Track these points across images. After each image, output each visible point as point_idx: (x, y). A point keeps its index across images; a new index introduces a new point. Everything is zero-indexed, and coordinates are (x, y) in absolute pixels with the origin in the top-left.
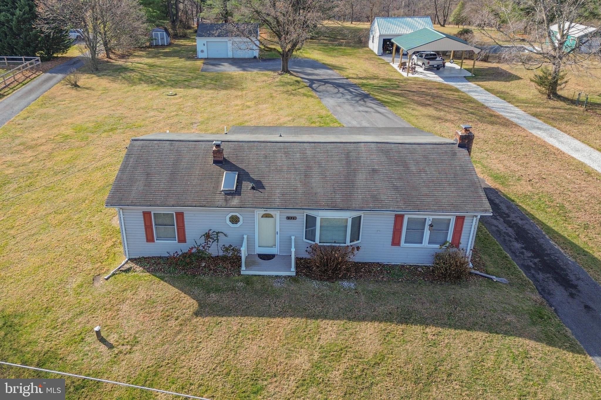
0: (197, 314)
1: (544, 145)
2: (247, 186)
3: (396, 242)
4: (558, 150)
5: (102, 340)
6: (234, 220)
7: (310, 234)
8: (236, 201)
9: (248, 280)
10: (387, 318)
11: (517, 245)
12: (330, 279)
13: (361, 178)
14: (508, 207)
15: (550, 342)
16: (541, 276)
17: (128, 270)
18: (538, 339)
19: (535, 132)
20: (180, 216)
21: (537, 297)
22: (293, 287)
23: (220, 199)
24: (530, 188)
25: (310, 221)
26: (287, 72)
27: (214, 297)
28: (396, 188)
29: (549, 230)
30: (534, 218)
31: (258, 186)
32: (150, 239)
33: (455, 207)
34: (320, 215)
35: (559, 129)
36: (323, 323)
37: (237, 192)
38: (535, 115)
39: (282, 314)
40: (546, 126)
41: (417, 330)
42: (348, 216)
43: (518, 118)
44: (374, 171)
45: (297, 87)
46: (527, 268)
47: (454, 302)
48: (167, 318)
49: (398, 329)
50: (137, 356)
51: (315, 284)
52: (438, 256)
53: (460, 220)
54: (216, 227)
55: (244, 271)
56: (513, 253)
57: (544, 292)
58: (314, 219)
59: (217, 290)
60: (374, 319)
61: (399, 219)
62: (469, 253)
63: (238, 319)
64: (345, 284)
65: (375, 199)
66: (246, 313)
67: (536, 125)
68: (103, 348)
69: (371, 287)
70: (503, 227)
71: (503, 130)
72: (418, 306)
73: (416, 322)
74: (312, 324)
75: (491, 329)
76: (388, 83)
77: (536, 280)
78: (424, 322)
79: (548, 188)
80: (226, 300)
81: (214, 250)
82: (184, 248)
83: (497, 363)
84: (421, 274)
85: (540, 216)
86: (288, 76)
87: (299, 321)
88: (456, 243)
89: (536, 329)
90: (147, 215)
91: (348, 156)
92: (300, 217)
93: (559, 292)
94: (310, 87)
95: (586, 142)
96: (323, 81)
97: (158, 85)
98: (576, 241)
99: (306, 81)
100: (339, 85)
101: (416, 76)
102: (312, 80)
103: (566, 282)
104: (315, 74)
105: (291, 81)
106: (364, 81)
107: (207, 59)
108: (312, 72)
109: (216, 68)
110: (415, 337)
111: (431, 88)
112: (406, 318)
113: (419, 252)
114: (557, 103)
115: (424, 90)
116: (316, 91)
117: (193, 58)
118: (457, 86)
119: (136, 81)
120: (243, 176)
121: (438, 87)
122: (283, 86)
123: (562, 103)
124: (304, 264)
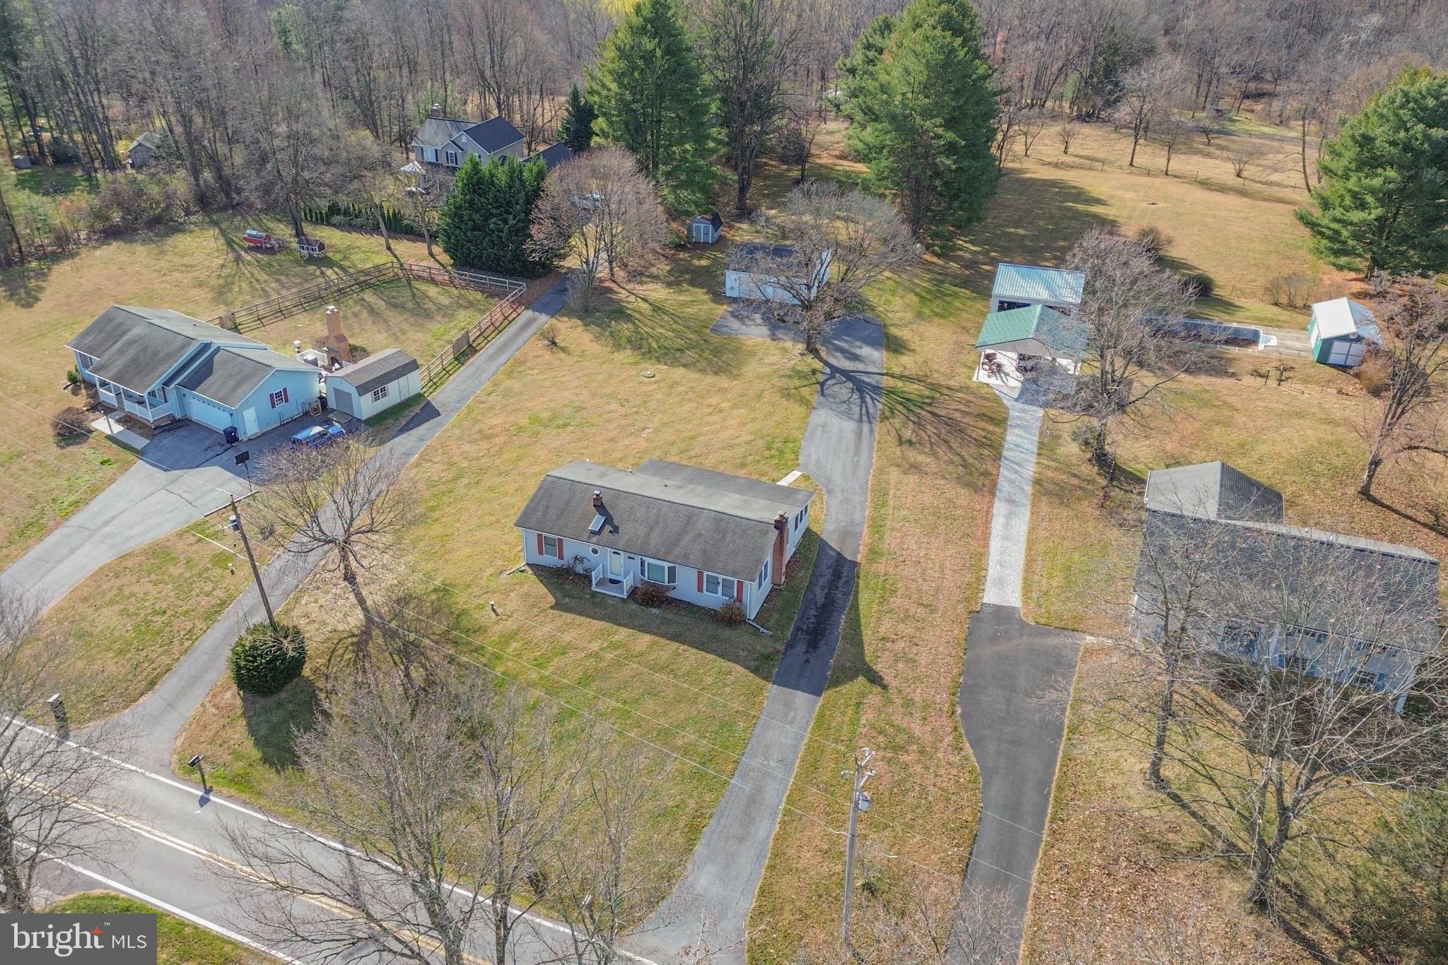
0: (552, 608)
1: (984, 525)
2: (608, 528)
3: (700, 589)
4: (987, 533)
5: (494, 610)
6: (595, 551)
7: (643, 571)
8: (595, 539)
9: (594, 594)
10: (663, 635)
11: (812, 613)
12: (646, 605)
13: (687, 538)
14: (846, 582)
15: (755, 671)
16: (801, 636)
17: (523, 571)
18: (747, 668)
19: (1000, 507)
20: (560, 541)
21: (780, 647)
22: (619, 605)
23: (586, 534)
24: (891, 569)
25: (642, 563)
26: (814, 352)
27: (567, 599)
28: (705, 552)
29: (855, 607)
30: (856, 596)
31: (616, 530)
32: (541, 553)
33: (734, 573)
34: (647, 560)
37: (599, 532)
38: (1038, 482)
39: (600, 619)
40: (1025, 501)
41: (674, 645)
42: (666, 565)
44: (700, 535)
45: (806, 382)
46: (798, 629)
47: (715, 636)
48: (533, 606)
49: (663, 641)
50: (509, 622)
51: (636, 606)
52: (728, 607)
53: (740, 584)
54: (582, 554)
55: (594, 588)
56: (802, 617)
57: (790, 646)
58: (644, 562)
59: (571, 597)
61: (700, 574)
63: (572, 616)
64: (654, 611)
65: (686, 556)
66: (580, 614)
67: (1018, 497)
68: (492, 614)
69: (670, 616)
71: (963, 499)
72: (688, 634)
74: (616, 627)
75: (721, 656)
76: (926, 393)
77: (794, 638)
78: (683, 642)
79: (908, 572)
81: (579, 569)
82: (559, 563)
83: (705, 672)
84: (712, 616)
85: (864, 597)
86: (809, 357)
87: (607, 625)
88: (740, 601)
89: (753, 663)
90: (539, 536)
91: (690, 518)
92: (638, 559)
93: (801, 647)
94: (822, 384)
95: (1032, 529)
96: (848, 375)
97: (644, 354)
98: (863, 620)
99: (828, 371)
100: (860, 388)
101: (993, 381)
102: (835, 370)
103: (813, 645)
104: (855, 358)
105: (806, 369)
106: (900, 384)
107: (734, 300)
108: (858, 351)
109: (735, 324)
110: (670, 648)
111: (970, 413)
112: (675, 638)
113: (715, 600)
114: (1090, 471)
115: (957, 415)
116: (823, 394)
117: (718, 296)
118: (1013, 413)
119: (623, 342)
120: (609, 520)
121: (984, 411)
122: (790, 377)
123: (1096, 469)
124: (633, 592)
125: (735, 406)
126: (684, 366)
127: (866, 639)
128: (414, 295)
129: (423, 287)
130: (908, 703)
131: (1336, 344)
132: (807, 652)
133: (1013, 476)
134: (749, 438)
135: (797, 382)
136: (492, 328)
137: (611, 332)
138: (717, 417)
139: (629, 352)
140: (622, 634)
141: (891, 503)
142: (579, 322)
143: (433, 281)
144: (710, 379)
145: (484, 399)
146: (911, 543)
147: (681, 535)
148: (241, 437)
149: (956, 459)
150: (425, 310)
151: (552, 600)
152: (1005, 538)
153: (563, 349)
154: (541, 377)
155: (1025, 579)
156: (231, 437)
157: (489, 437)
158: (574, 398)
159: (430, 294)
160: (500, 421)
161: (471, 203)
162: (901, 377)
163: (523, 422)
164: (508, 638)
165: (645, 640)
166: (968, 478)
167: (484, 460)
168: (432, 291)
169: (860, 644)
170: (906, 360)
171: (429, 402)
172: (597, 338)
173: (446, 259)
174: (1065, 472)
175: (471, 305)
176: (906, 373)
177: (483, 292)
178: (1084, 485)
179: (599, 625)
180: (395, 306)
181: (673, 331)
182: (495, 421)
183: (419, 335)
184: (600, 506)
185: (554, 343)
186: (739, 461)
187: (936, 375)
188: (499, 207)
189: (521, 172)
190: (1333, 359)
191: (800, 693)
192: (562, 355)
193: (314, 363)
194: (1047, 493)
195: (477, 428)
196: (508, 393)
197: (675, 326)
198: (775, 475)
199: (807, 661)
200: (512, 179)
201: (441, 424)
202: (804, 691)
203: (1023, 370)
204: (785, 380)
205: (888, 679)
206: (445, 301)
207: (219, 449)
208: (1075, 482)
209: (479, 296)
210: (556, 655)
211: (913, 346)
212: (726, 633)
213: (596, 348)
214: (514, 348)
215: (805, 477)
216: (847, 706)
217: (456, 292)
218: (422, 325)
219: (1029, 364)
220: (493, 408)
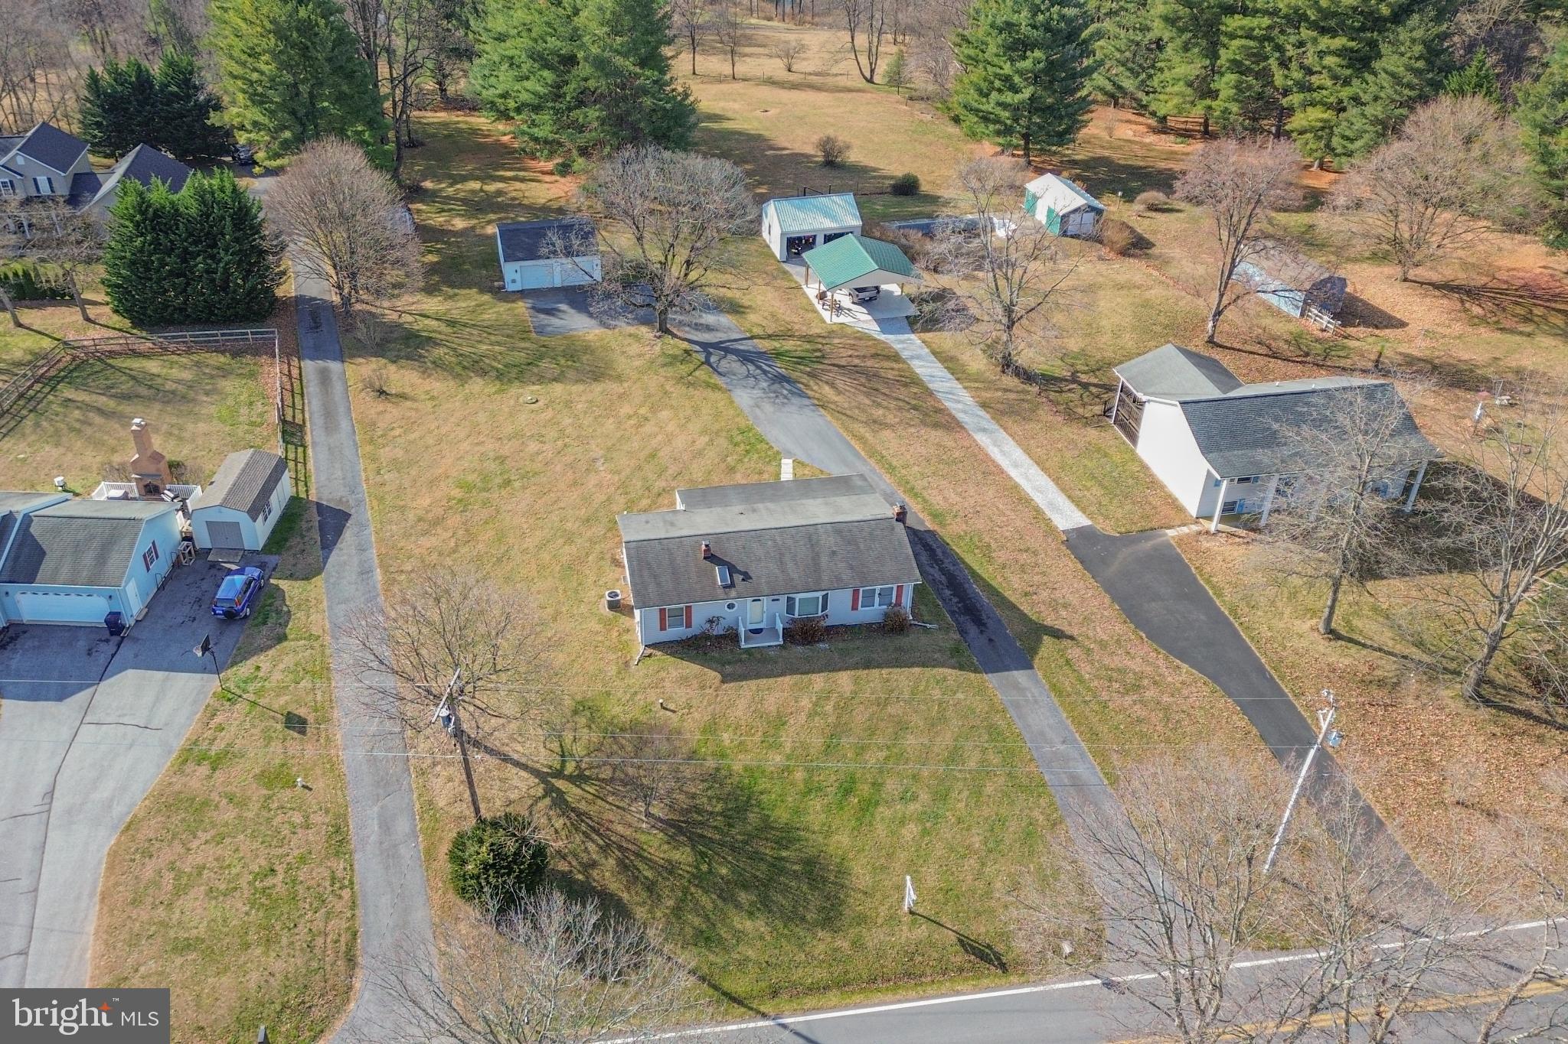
1: (987, 459)
2: (738, 578)
3: (854, 607)
4: (998, 466)
5: (665, 708)
6: (730, 606)
7: (790, 609)
8: (733, 593)
9: (748, 651)
10: (855, 667)
11: (948, 592)
12: (809, 643)
13: (824, 560)
14: (944, 553)
15: (961, 668)
16: (962, 619)
17: (650, 656)
18: (954, 668)
19: (981, 438)
20: (689, 608)
21: (957, 636)
22: (784, 653)
23: (720, 591)
24: (964, 527)
25: (791, 601)
26: (667, 331)
27: (729, 669)
28: (852, 568)
29: (974, 573)
30: (964, 562)
31: (746, 577)
32: (664, 627)
33: (897, 579)
34: (798, 597)
35: (1005, 429)
36: (814, 676)
37: (732, 585)
38: (984, 405)
39: (783, 674)
40: (993, 426)
41: (875, 672)
42: (820, 594)
43: (965, 412)
44: (834, 553)
45: (692, 366)
46: (952, 613)
47: (899, 649)
48: (702, 687)
49: (862, 673)
50: (696, 715)
51: (800, 649)
52: (886, 615)
53: (900, 588)
54: (716, 614)
55: (743, 645)
56: (944, 600)
57: (963, 632)
58: (793, 599)
59: (729, 663)
60: (847, 669)
61: (856, 592)
62: (909, 610)
63: (754, 682)
64: (823, 646)
65: (839, 579)
66: (757, 676)
67: (985, 424)
68: (669, 713)
69: (841, 645)
70: (937, 575)
71: (948, 441)
72: (875, 656)
73: (875, 667)
74: (805, 677)
75: (924, 665)
76: (808, 346)
77: (958, 623)
78: (879, 666)
79: (980, 524)
80: (739, 669)
81: (718, 630)
82: (693, 631)
83: (927, 687)
84: (876, 630)
85: (969, 559)
86: (668, 339)
87: (796, 677)
88: (898, 604)
89: (953, 661)
90: (662, 611)
91: (810, 539)
92: (784, 599)
93: (973, 630)
94: (707, 362)
95: (1028, 451)
96: (717, 346)
97: (497, 378)
98: (993, 583)
99: (697, 348)
100: (746, 357)
101: (842, 319)
102: (705, 346)
103: (979, 622)
104: (708, 328)
105: (678, 352)
106: (776, 344)
107: (523, 294)
108: (702, 321)
109: (555, 321)
110: (875, 677)
111: (864, 357)
112: (867, 665)
113: (872, 613)
114: (1010, 381)
115: (856, 361)
116: (720, 374)
117: (500, 293)
118: (897, 347)
119: (458, 369)
120: (732, 569)
121: (873, 351)
122: (671, 364)
123: (1016, 380)
124: (788, 634)
125: (654, 410)
126: (555, 380)
127: (1013, 599)
128: (133, 378)
129: (136, 364)
130: (1103, 645)
131: (1076, 217)
132: (982, 632)
133: (960, 406)
134: (706, 439)
135: (684, 369)
136: (288, 396)
137: (434, 363)
138: (649, 428)
139: (479, 380)
140: (818, 681)
141: (894, 463)
142: (383, 361)
143: (135, 354)
144: (598, 388)
145: (378, 479)
146: (954, 498)
147: (816, 557)
148: (129, 622)
149: (901, 404)
150: (173, 392)
151: (713, 676)
152: (1016, 465)
153: (403, 396)
154: (412, 437)
155: (1069, 497)
156: (114, 625)
157: (437, 522)
158: (482, 449)
159: (155, 371)
160: (428, 501)
161: (156, 242)
162: (769, 337)
163: (457, 493)
164: (711, 728)
165: (844, 680)
166: (928, 420)
167: (463, 550)
168: (153, 366)
169: (1013, 607)
170: (752, 317)
171: (319, 505)
172: (425, 373)
173: (117, 320)
174: (997, 390)
175: (224, 372)
176: (770, 332)
177: (223, 353)
178: (1022, 396)
179: (788, 680)
180: (126, 397)
181: (499, 344)
182: (426, 502)
183: (202, 427)
184: (710, 557)
185: (381, 392)
186: (723, 466)
187: (796, 327)
188: (196, 243)
189: (213, 193)
190: (1072, 229)
191: (1015, 673)
192: (408, 403)
193: (125, 497)
194: (1003, 413)
195: (411, 516)
196: (396, 465)
197: (493, 338)
198: (771, 469)
199: (991, 640)
200: (204, 202)
201: (363, 526)
202: (1016, 669)
203: (862, 302)
204: (670, 369)
205: (1068, 630)
206: (187, 375)
207: (110, 648)
208: (1012, 396)
209: (222, 359)
210: (777, 728)
211: (746, 303)
212: (903, 641)
213: (438, 385)
214: (342, 409)
215: (797, 463)
216: (1061, 667)
217: (184, 360)
218: (190, 413)
219: (865, 295)
220: (401, 488)
